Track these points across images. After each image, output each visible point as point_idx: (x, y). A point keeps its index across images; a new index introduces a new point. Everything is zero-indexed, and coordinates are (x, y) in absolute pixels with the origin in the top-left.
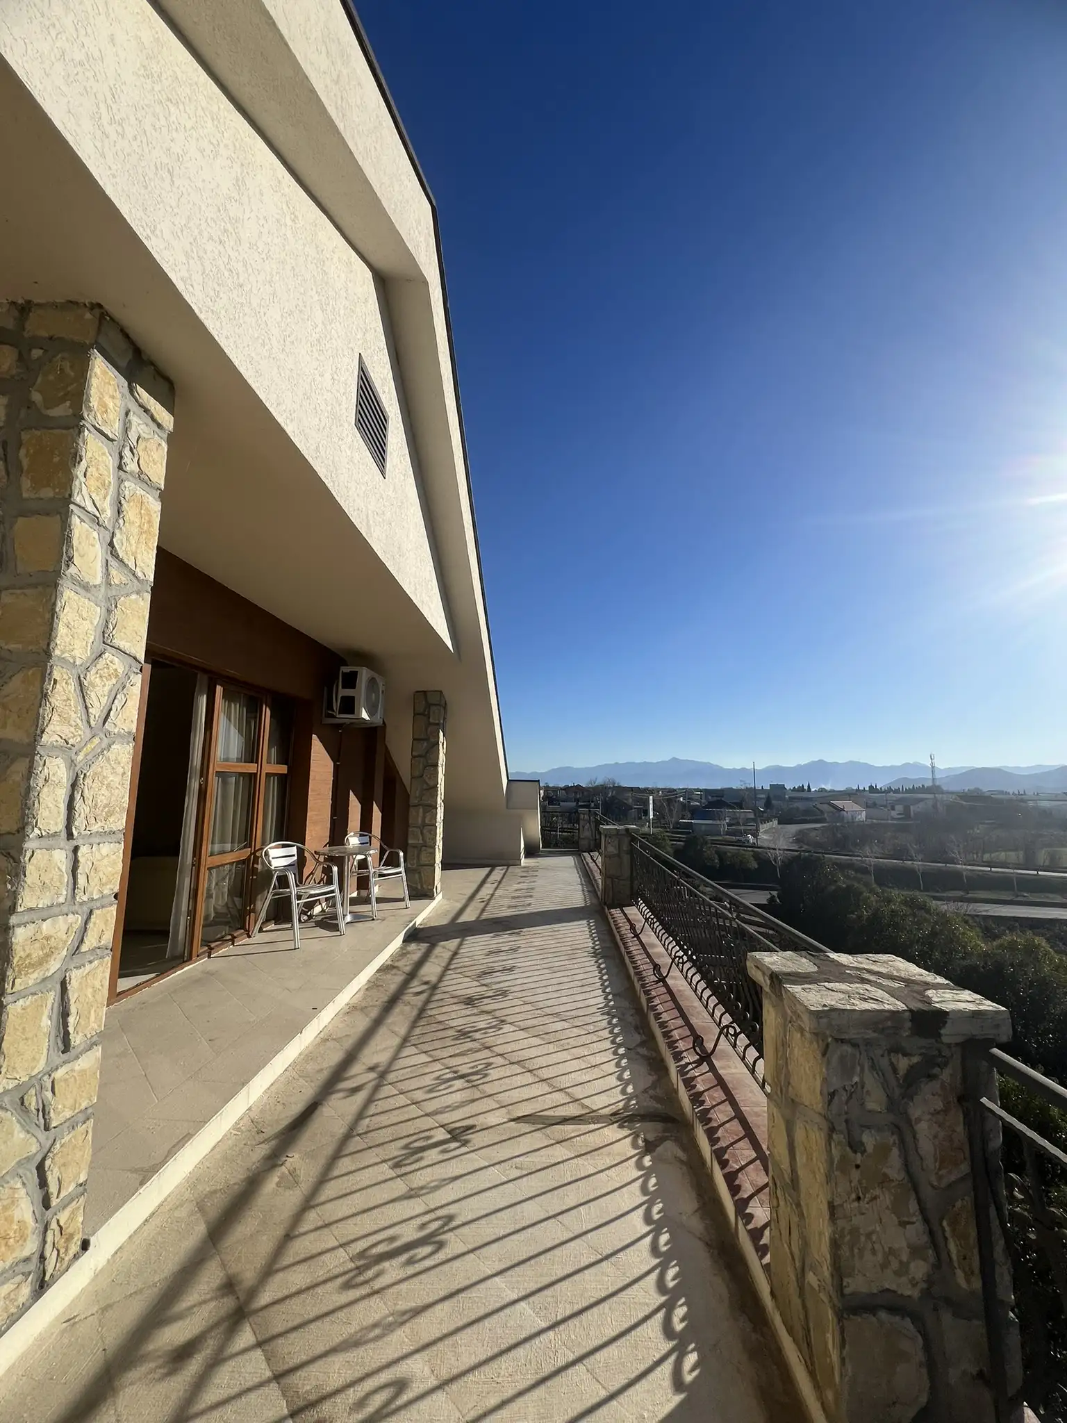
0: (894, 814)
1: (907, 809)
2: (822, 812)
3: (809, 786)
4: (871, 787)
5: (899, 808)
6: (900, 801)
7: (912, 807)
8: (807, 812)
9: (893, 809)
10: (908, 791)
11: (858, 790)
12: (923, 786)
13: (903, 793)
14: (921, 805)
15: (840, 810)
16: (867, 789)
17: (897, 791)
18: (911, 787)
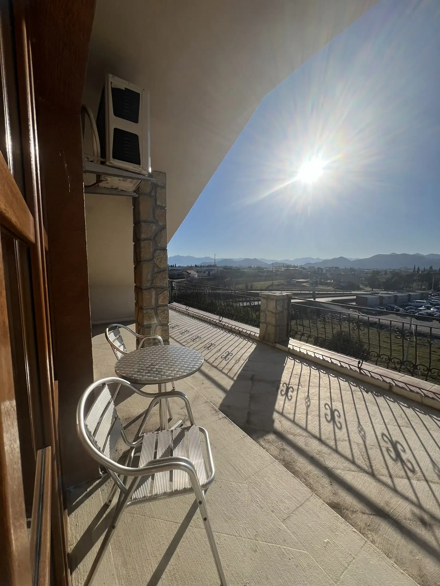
0: (205, 275)
1: (209, 272)
2: (184, 275)
3: (175, 265)
4: (195, 265)
5: (207, 272)
6: (207, 270)
7: (211, 272)
8: (178, 275)
9: (205, 273)
10: (207, 267)
11: (191, 266)
12: (211, 265)
13: (205, 267)
14: (213, 271)
15: (189, 274)
16: (194, 266)
17: (203, 267)
18: (208, 265)
